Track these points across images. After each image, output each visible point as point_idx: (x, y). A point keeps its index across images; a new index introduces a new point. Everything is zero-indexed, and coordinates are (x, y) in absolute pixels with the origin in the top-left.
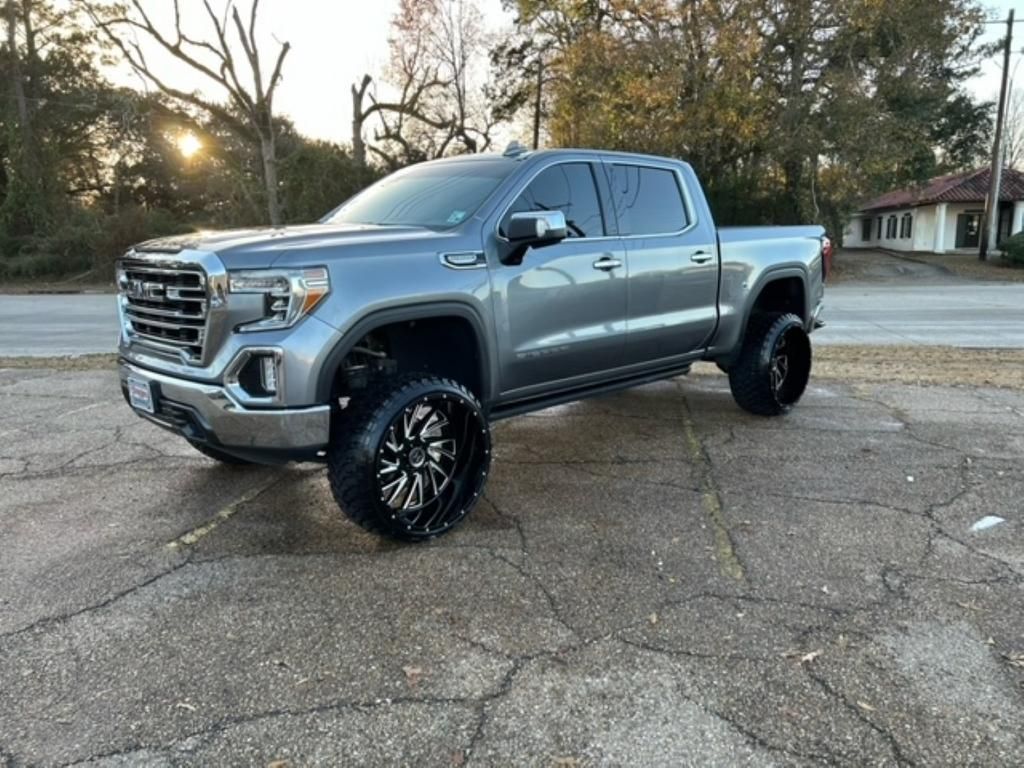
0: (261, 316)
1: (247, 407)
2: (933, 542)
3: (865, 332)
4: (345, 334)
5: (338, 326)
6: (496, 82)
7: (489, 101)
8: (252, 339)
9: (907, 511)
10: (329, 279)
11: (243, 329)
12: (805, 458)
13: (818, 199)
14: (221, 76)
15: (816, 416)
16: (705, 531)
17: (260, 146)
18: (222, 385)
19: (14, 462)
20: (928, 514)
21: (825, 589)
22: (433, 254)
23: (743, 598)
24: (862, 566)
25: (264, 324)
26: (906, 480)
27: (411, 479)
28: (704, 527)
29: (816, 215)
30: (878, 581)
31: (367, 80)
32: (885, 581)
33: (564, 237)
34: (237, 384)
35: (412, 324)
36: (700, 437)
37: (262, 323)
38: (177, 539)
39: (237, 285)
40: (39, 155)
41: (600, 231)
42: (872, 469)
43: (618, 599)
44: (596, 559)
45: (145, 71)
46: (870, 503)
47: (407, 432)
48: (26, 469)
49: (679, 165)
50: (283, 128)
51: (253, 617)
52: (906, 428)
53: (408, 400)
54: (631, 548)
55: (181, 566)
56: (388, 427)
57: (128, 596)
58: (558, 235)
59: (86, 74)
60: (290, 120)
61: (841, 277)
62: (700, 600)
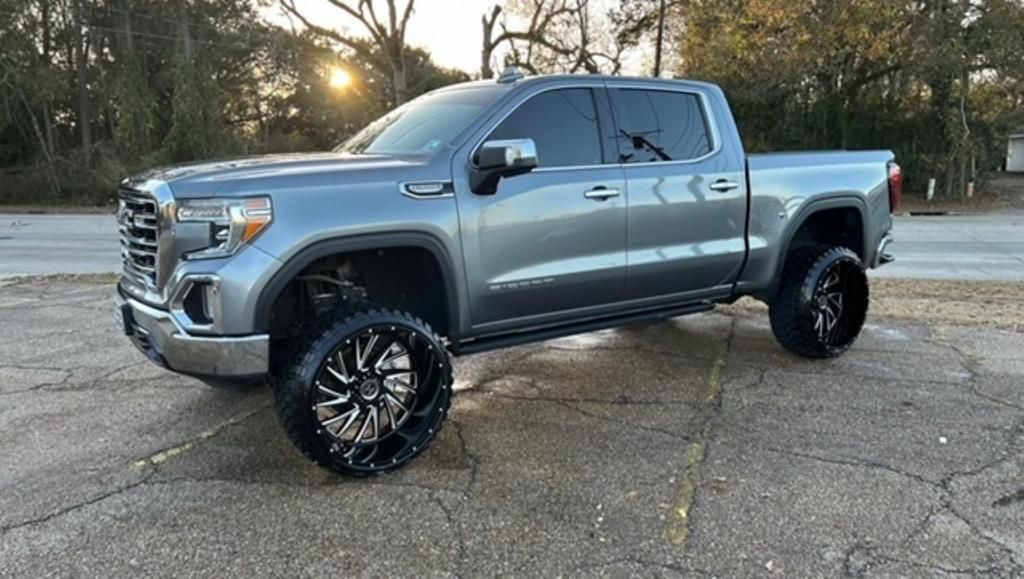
0: (207, 245)
1: (191, 333)
2: (932, 518)
3: (1000, 266)
4: (286, 264)
5: (278, 256)
6: (622, 7)
7: (614, 26)
8: (196, 267)
9: (919, 478)
10: (272, 209)
11: (190, 257)
12: (829, 409)
13: (968, 119)
14: (359, 12)
15: (871, 361)
16: (671, 485)
17: (392, 77)
18: (168, 311)
19: (61, 372)
20: (944, 485)
21: (769, 565)
22: (393, 183)
23: (670, 567)
24: (828, 540)
25: (210, 252)
26: (937, 440)
27: (365, 411)
28: (672, 481)
29: (965, 137)
30: (839, 559)
31: (498, 10)
32: (848, 560)
33: (535, 166)
34: (182, 311)
35: (381, 253)
36: (723, 380)
37: (207, 251)
38: (148, 458)
39: (184, 214)
40: (201, 90)
41: (598, 159)
42: (902, 426)
43: (532, 557)
44: (534, 510)
45: (293, 10)
46: (879, 466)
47: (360, 364)
48: (65, 380)
49: (702, 88)
50: (421, 59)
51: (166, 545)
52: (972, 379)
53: (349, 332)
54: (579, 498)
55: (135, 485)
56: (326, 358)
57: (70, 513)
58: (526, 164)
59: (246, 15)
60: (427, 51)
61: (994, 204)
62: (621, 565)
